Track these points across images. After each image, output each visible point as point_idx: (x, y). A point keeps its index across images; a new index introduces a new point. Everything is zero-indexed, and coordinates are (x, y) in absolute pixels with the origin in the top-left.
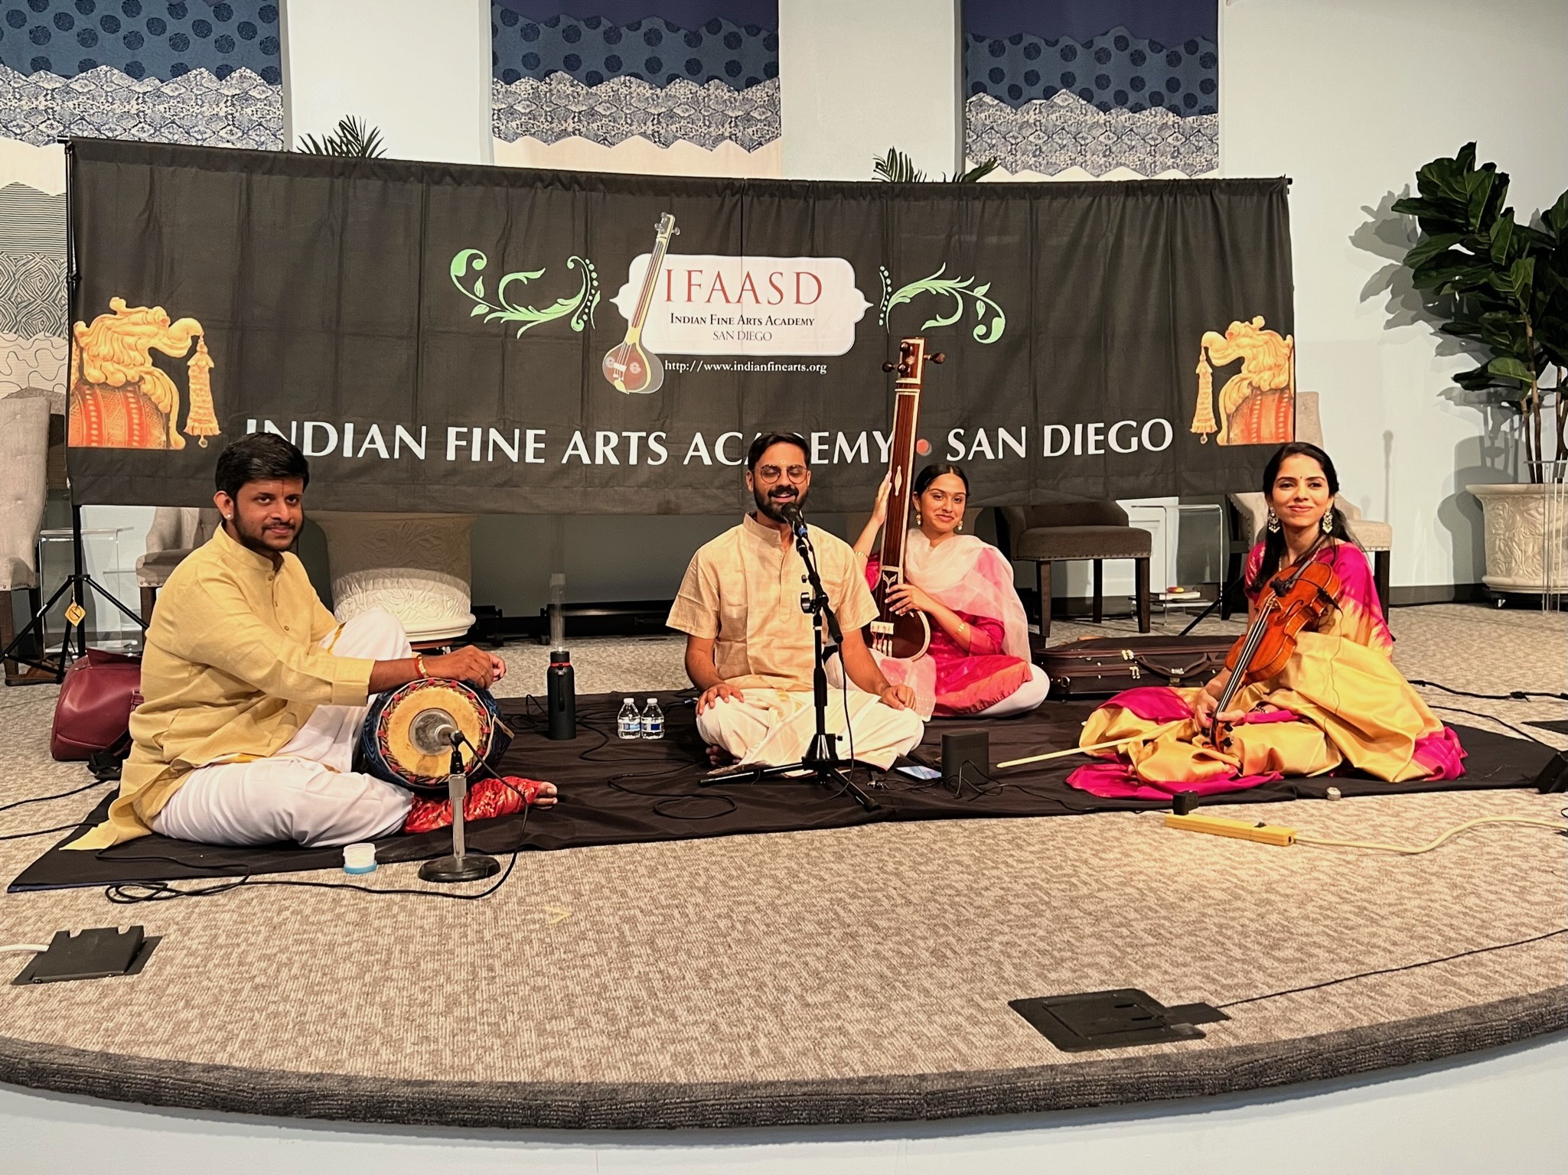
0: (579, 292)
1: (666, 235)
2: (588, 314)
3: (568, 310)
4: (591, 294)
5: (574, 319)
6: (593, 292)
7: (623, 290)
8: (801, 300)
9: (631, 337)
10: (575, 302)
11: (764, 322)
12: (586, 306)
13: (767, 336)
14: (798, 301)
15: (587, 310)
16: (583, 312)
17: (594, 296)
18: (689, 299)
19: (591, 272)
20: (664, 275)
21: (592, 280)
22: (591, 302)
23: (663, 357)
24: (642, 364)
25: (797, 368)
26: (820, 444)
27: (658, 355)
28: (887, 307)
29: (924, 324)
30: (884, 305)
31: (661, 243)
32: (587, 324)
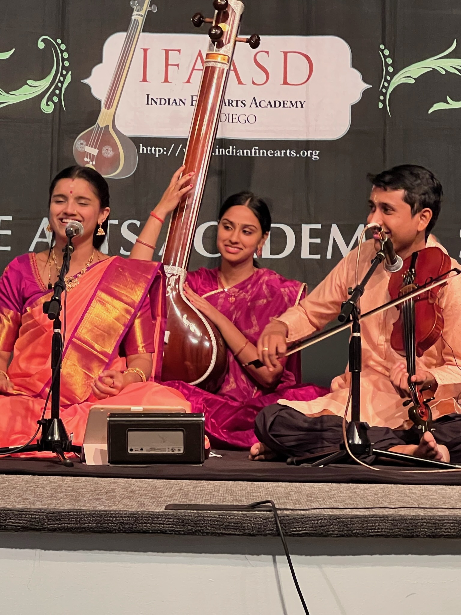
0: (49, 73)
1: (142, 13)
2: (59, 96)
3: (38, 91)
4: (62, 75)
5: (44, 100)
6: (64, 72)
7: (96, 70)
8: (289, 81)
9: (103, 120)
10: (44, 84)
11: (248, 104)
12: (57, 87)
13: (252, 119)
14: (285, 82)
15: (57, 92)
16: (53, 94)
17: (64, 77)
18: (166, 80)
19: (62, 52)
20: (139, 55)
21: (63, 60)
22: (62, 83)
23: (137, 141)
24: (115, 148)
25: (285, 154)
26: (311, 237)
27: (132, 138)
28: (387, 88)
29: (431, 106)
30: (384, 87)
31: (136, 21)
32: (58, 105)
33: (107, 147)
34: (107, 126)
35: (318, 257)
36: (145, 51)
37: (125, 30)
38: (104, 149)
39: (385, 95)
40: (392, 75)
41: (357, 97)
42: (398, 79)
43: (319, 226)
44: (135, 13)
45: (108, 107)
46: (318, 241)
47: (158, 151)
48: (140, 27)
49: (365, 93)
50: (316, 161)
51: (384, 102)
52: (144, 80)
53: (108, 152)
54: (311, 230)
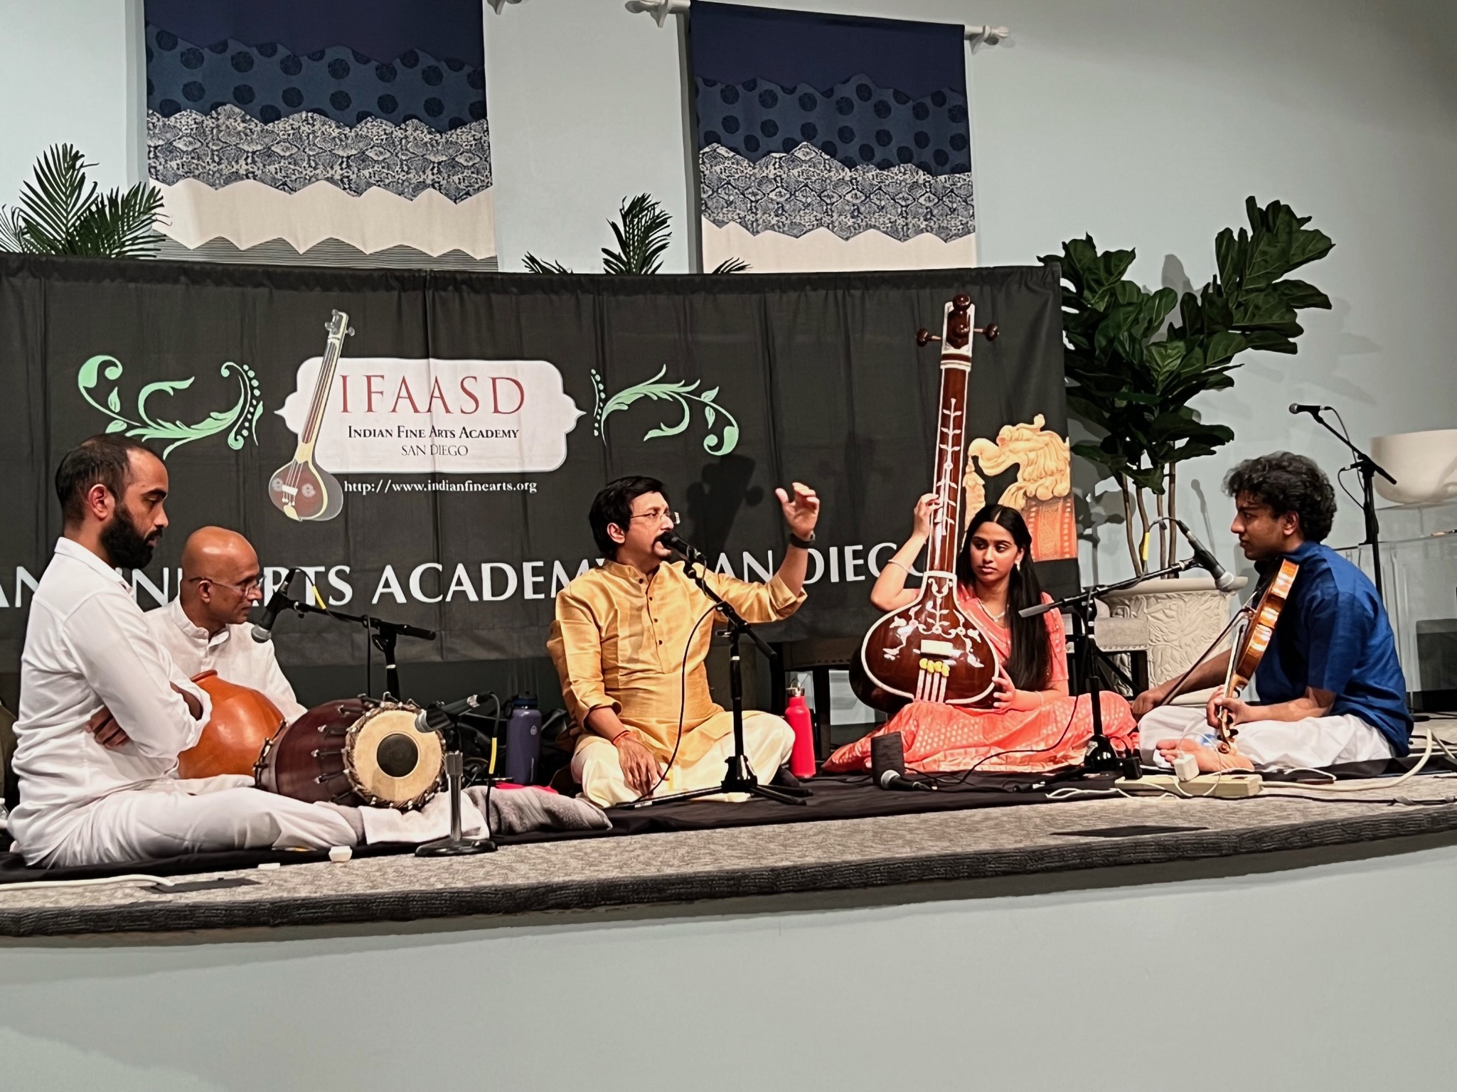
0: (236, 404)
1: (339, 336)
2: (249, 429)
3: (224, 425)
4: (251, 405)
5: (232, 435)
6: (254, 402)
7: (290, 400)
8: (500, 409)
9: (302, 454)
10: (232, 416)
11: (457, 435)
12: (246, 419)
13: (463, 451)
14: (496, 411)
15: (247, 424)
16: (242, 427)
17: (255, 407)
18: (370, 409)
19: (250, 379)
20: (338, 382)
21: (252, 388)
22: (253, 414)
23: (342, 478)
24: (316, 486)
25: (501, 487)
26: (534, 575)
27: (335, 475)
28: (601, 415)
29: (646, 433)
30: (598, 413)
31: (333, 345)
32: (248, 440)
33: (308, 485)
34: (306, 463)
35: (542, 596)
36: (344, 378)
37: (322, 355)
38: (304, 488)
39: (599, 422)
40: (605, 401)
41: (571, 425)
42: (611, 406)
43: (540, 564)
44: (331, 335)
45: (306, 441)
46: (541, 579)
47: (365, 488)
48: (338, 352)
49: (579, 420)
50: (534, 494)
51: (599, 429)
52: (345, 410)
53: (308, 491)
54: (534, 568)
